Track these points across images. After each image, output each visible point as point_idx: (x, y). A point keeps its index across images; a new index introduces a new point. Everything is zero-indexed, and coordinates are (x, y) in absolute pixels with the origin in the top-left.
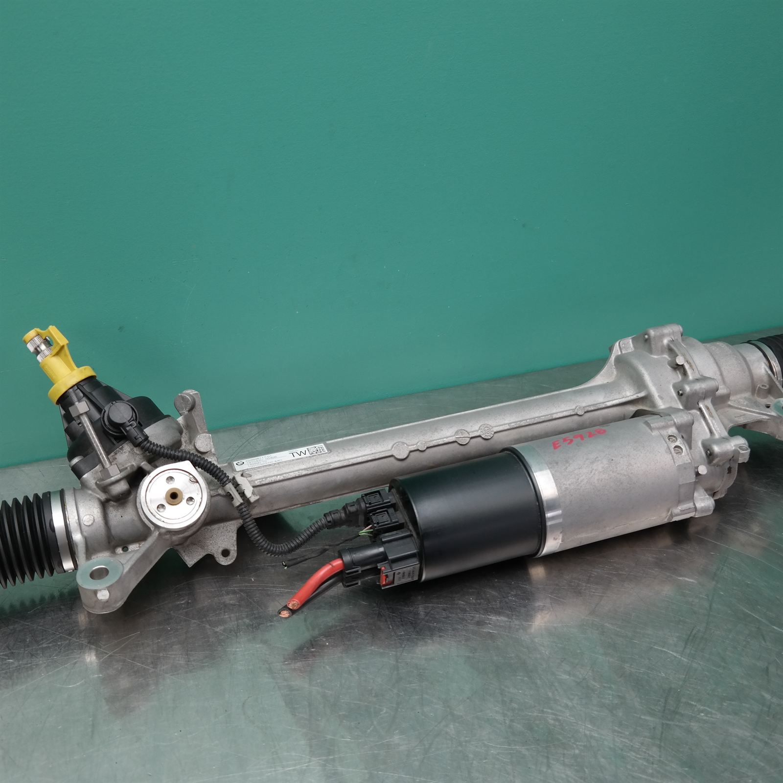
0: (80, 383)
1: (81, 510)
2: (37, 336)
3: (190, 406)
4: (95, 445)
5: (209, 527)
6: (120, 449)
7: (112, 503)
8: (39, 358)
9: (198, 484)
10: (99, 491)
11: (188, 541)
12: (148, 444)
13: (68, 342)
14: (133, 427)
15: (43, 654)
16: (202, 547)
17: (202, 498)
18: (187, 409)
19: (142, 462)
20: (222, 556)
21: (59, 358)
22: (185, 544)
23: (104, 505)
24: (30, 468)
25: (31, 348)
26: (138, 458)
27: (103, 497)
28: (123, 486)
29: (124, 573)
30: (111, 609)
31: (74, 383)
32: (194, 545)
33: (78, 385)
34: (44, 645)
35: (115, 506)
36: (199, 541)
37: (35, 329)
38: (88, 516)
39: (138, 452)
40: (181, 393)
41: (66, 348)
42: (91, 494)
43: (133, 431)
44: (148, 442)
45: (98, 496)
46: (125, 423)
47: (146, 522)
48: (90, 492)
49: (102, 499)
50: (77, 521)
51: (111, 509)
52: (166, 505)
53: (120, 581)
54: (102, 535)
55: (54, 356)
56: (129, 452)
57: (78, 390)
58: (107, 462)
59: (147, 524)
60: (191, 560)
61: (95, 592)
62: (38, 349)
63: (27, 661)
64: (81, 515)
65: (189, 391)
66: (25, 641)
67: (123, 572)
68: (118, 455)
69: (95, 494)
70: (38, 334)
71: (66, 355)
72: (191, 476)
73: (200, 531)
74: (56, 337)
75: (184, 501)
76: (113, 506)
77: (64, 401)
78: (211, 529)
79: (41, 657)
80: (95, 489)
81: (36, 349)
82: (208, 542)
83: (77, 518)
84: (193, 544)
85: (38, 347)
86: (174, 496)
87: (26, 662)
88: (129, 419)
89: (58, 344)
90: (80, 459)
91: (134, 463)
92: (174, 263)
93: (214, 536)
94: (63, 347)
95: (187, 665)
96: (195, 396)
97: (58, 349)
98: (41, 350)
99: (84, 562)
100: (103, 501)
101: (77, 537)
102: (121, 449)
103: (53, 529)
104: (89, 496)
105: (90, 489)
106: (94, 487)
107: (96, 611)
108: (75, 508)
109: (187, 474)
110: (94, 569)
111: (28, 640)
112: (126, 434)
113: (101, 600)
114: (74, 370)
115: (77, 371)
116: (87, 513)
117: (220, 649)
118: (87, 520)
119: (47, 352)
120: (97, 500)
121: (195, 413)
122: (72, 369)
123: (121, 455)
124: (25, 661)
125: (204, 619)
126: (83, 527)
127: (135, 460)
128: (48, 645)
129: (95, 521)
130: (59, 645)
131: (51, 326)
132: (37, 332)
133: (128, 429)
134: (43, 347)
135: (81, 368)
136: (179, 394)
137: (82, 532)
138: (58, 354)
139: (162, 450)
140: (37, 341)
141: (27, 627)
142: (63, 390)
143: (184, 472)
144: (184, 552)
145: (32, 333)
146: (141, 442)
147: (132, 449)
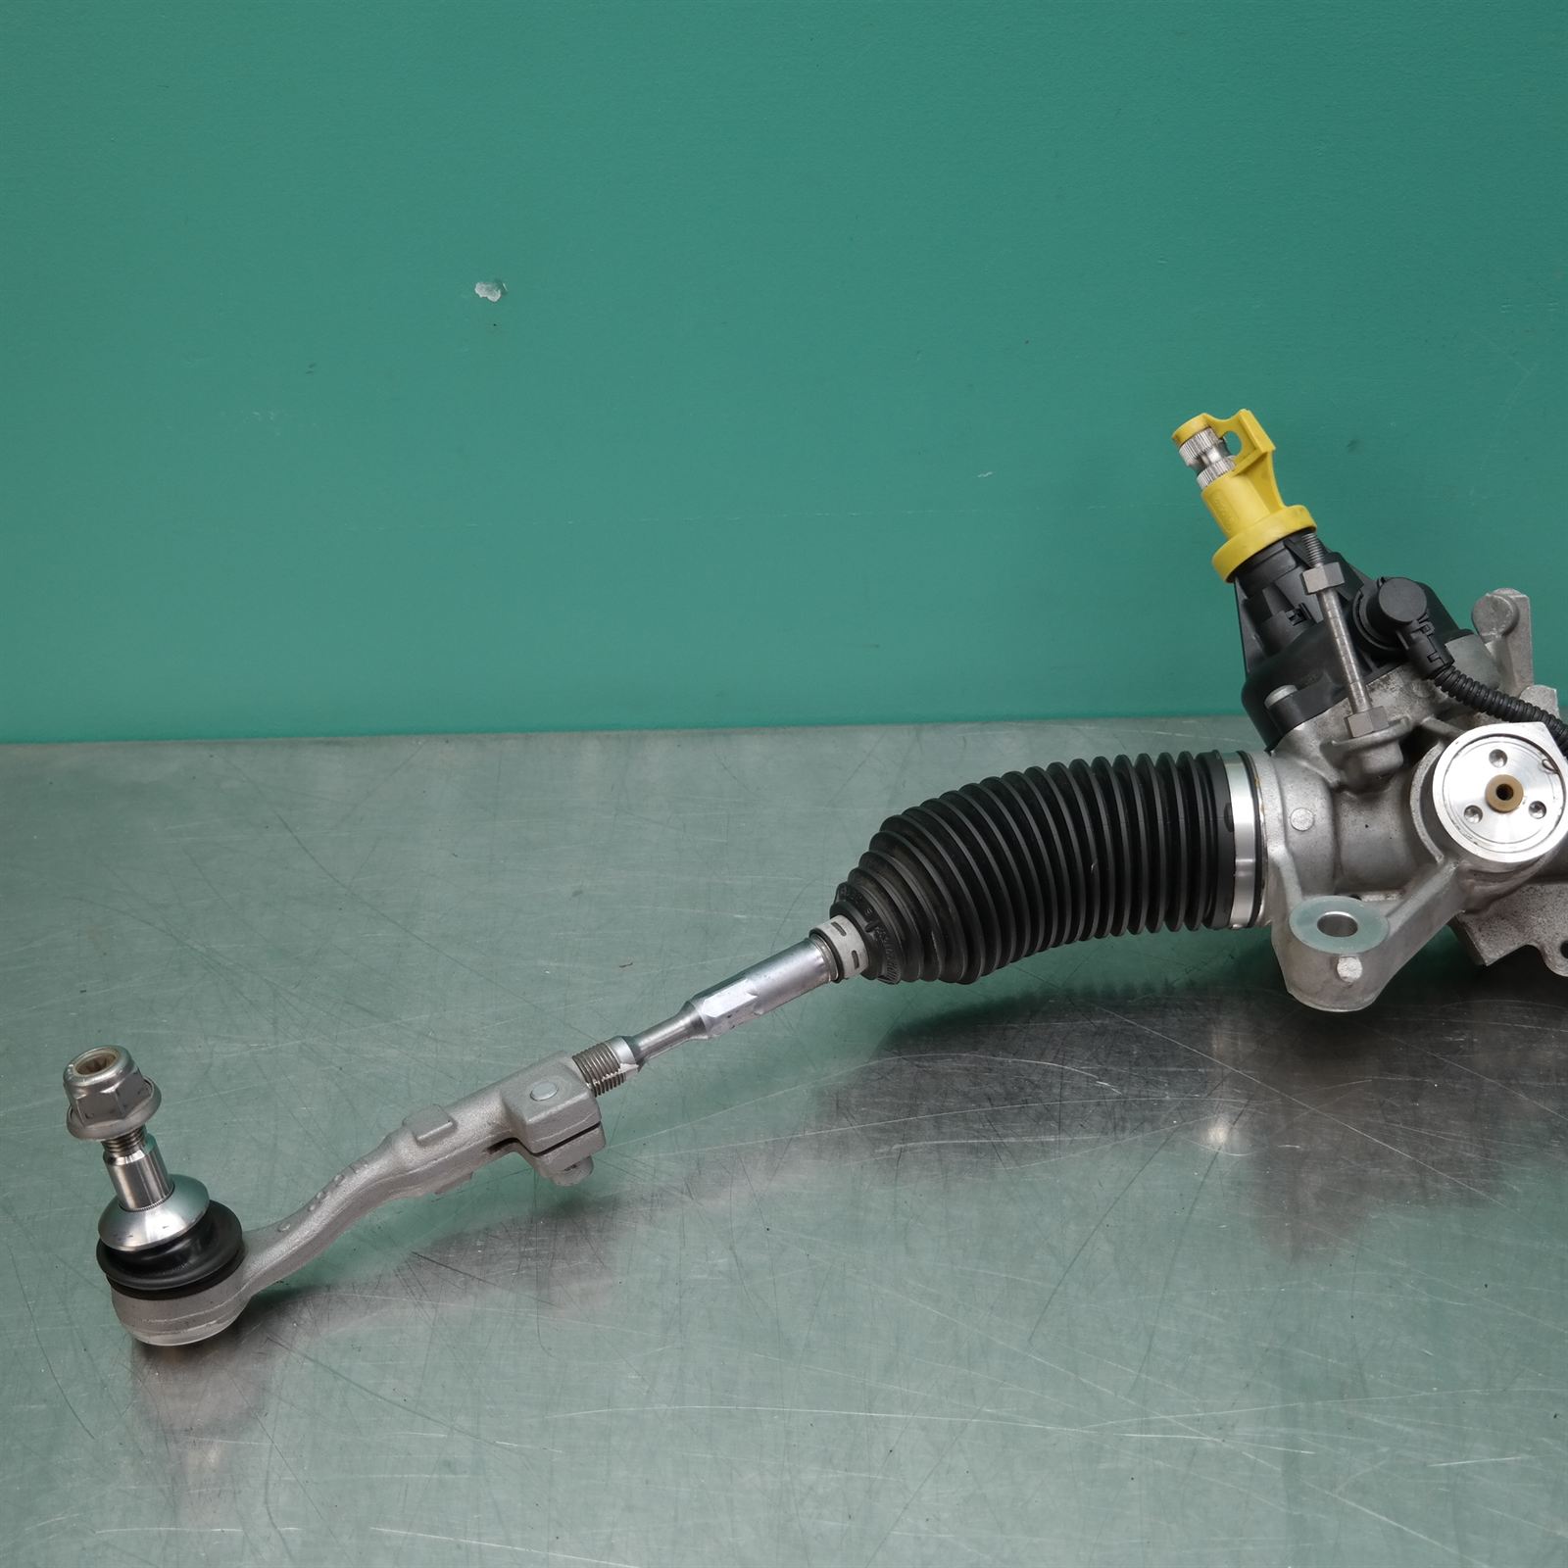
0: (1291, 539)
1: (1289, 796)
2: (1205, 429)
3: (1510, 622)
4: (1343, 659)
5: (1538, 887)
6: (1383, 680)
7: (1348, 794)
8: (1203, 478)
9: (1557, 776)
10: (1325, 763)
11: (1492, 909)
12: (1454, 677)
13: (1274, 448)
14: (1428, 633)
15: (1169, 1084)
16: (1520, 928)
17: (1563, 809)
18: (1502, 630)
19: (1426, 716)
20: (1560, 955)
21: (1249, 482)
22: (1484, 915)
23: (1335, 793)
24: (1092, 728)
25: (1188, 455)
26: (1418, 706)
27: (1333, 777)
28: (1391, 757)
29: (1391, 934)
30: (1353, 1005)
31: (1280, 536)
32: (1503, 919)
33: (1286, 540)
34: (1172, 1069)
35: (1353, 802)
36: (1515, 913)
37: (1205, 414)
38: (1302, 812)
39: (1420, 694)
40: (1491, 591)
41: (1269, 460)
42: (1306, 769)
43: (1425, 644)
44: (1453, 673)
45: (1323, 774)
46: (1409, 623)
47: (1426, 843)
48: (1305, 764)
49: (1330, 782)
50: (1281, 817)
51: (1345, 806)
52: (1485, 810)
53: (1383, 949)
54: (1325, 856)
55: (1239, 474)
56: (1401, 690)
57: (1287, 551)
58: (1364, 701)
59: (1429, 848)
60: (1492, 950)
61: (1333, 961)
62: (1204, 458)
63: (1140, 1091)
64: (1290, 808)
65: (1507, 592)
66: (1129, 1053)
67: (1388, 933)
68: (1377, 692)
69: (1315, 769)
70: (1208, 427)
71: (1265, 476)
72: (1544, 757)
73: (1518, 892)
74: (1253, 434)
75: (1523, 808)
76: (1351, 801)
77: (1251, 574)
78: (1542, 891)
79: (1165, 1090)
80: (1318, 758)
81: (1199, 458)
82: (1536, 919)
83: (1280, 810)
84: (1501, 916)
85: (1205, 453)
86: (1504, 794)
87: (1137, 1093)
88: (1420, 615)
89: (1255, 448)
90: (1292, 691)
91: (1408, 716)
92: (1503, 309)
93: (1549, 908)
94: (1263, 457)
95: (1486, 1162)
96: (1519, 604)
97: (1252, 458)
98: (1210, 462)
99: (1300, 899)
100: (1332, 786)
101: (1276, 850)
102: (1385, 681)
103: (1230, 825)
104: (1304, 772)
105: (1306, 757)
106: (1317, 753)
107: (1321, 1002)
108: (1277, 790)
109: (1537, 751)
110: (1327, 914)
111: (1135, 1052)
112: (1407, 647)
113: (1345, 978)
114: (1279, 508)
115: (1285, 511)
116: (1300, 805)
117: (1556, 1145)
118: (1299, 818)
119: (1222, 466)
120: (1321, 782)
121: (1515, 641)
122: (1274, 508)
123: (1384, 694)
124: (1134, 1091)
125: (1513, 1082)
126: (1292, 833)
127: (1412, 708)
128: (1178, 1069)
129: (1316, 823)
130: (1201, 1074)
131: (1243, 410)
132: (1208, 421)
133: (1414, 636)
134: (1214, 456)
135: (1294, 507)
136: (1488, 595)
137: (1287, 843)
138: (1246, 472)
139: (1483, 693)
140: (1205, 440)
141: (1131, 1027)
142: (1252, 551)
143: (1528, 746)
144: (1480, 930)
145: (1196, 423)
146: (1439, 670)
147: (1408, 686)
